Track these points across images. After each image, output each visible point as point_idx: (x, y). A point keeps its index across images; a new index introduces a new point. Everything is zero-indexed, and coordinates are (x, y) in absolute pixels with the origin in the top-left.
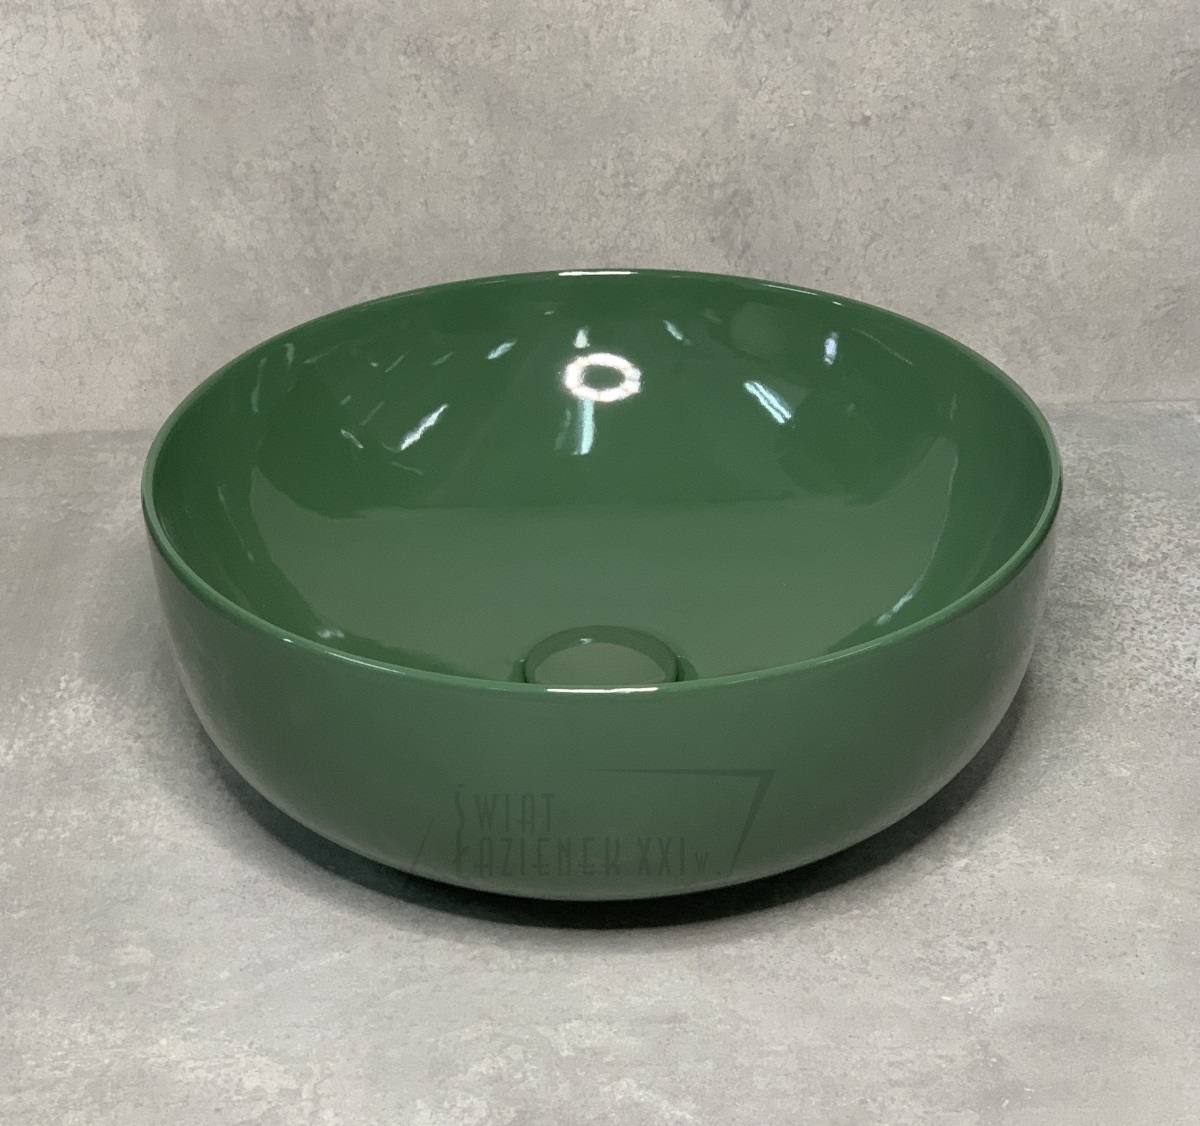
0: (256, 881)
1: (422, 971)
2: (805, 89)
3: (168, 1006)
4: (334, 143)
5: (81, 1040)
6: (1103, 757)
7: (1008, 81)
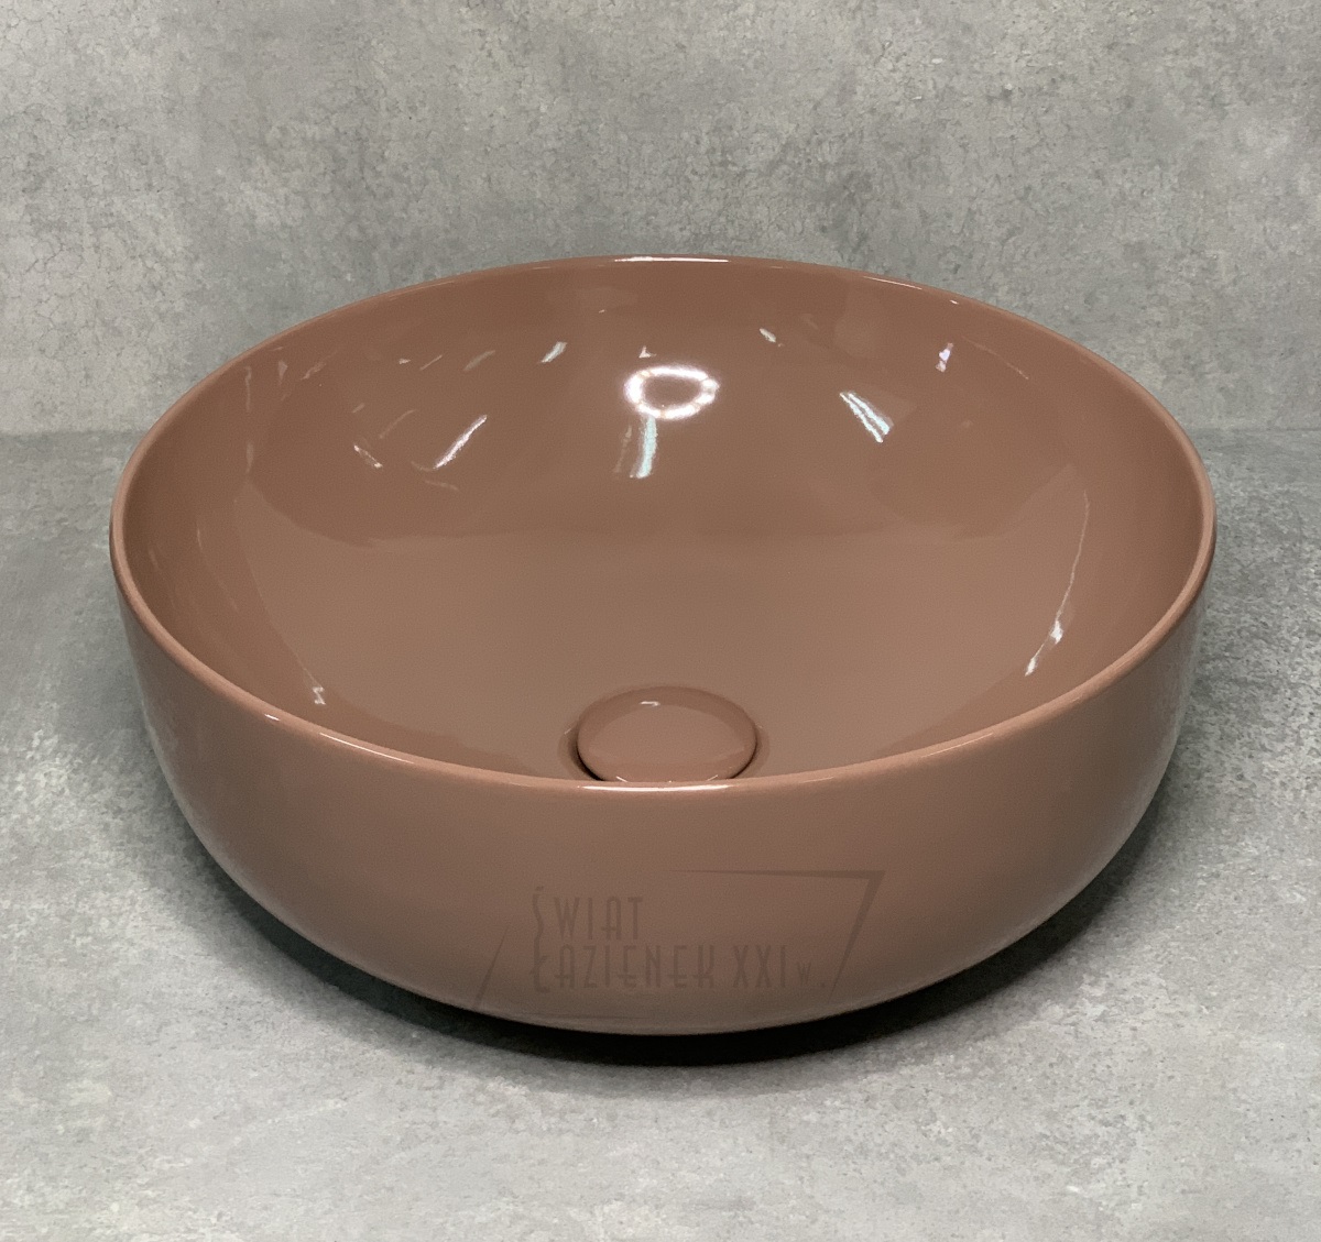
0: (242, 1003)
1: (433, 1129)
2: (935, 57)
3: (123, 1161)
4: (383, 107)
5: (16, 1201)
6: (1273, 878)
7: (1176, 52)
